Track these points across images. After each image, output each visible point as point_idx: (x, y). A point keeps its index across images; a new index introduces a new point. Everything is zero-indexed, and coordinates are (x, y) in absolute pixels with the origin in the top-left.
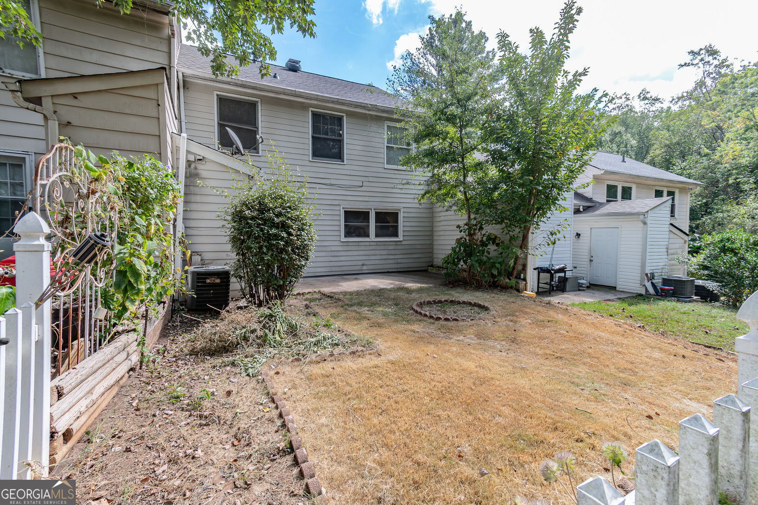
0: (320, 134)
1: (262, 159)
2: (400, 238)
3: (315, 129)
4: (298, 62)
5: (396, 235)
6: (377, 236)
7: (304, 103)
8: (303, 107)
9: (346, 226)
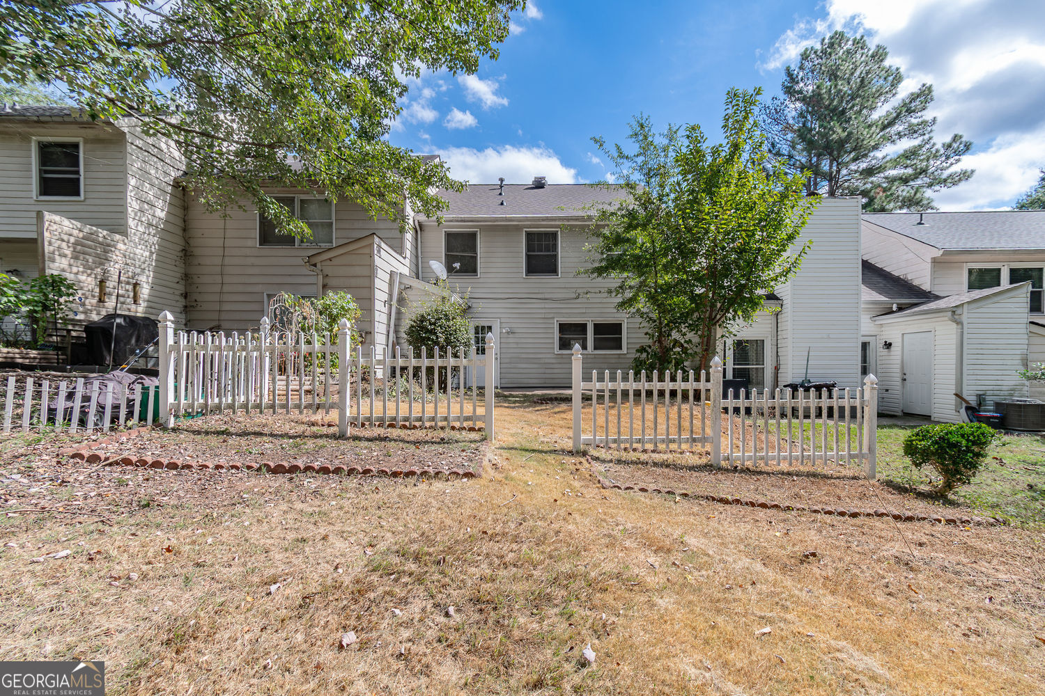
0: (534, 251)
1: (481, 280)
2: (624, 350)
3: (529, 248)
4: (544, 178)
5: (620, 348)
6: (595, 348)
7: (518, 225)
8: (517, 229)
9: (561, 339)
